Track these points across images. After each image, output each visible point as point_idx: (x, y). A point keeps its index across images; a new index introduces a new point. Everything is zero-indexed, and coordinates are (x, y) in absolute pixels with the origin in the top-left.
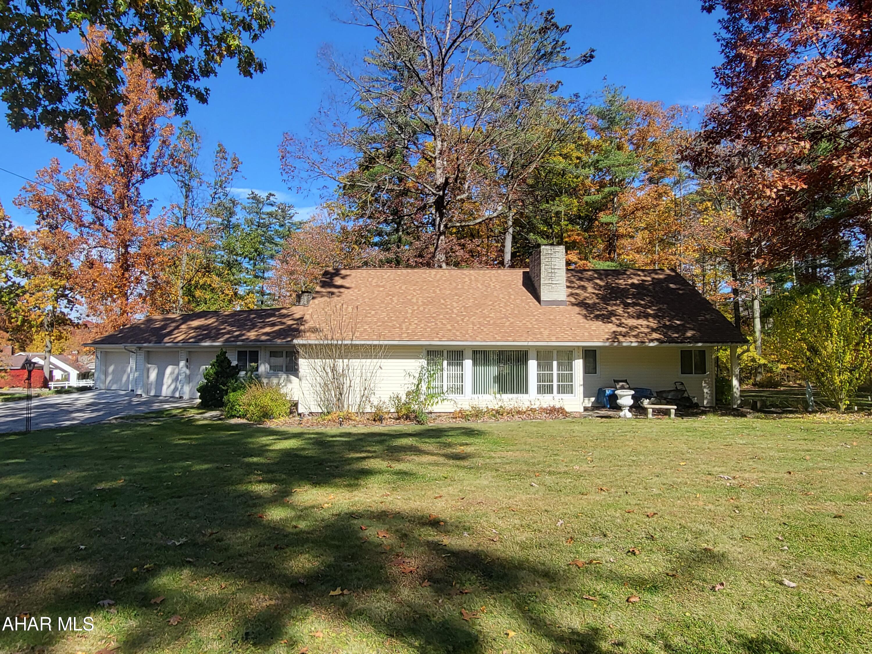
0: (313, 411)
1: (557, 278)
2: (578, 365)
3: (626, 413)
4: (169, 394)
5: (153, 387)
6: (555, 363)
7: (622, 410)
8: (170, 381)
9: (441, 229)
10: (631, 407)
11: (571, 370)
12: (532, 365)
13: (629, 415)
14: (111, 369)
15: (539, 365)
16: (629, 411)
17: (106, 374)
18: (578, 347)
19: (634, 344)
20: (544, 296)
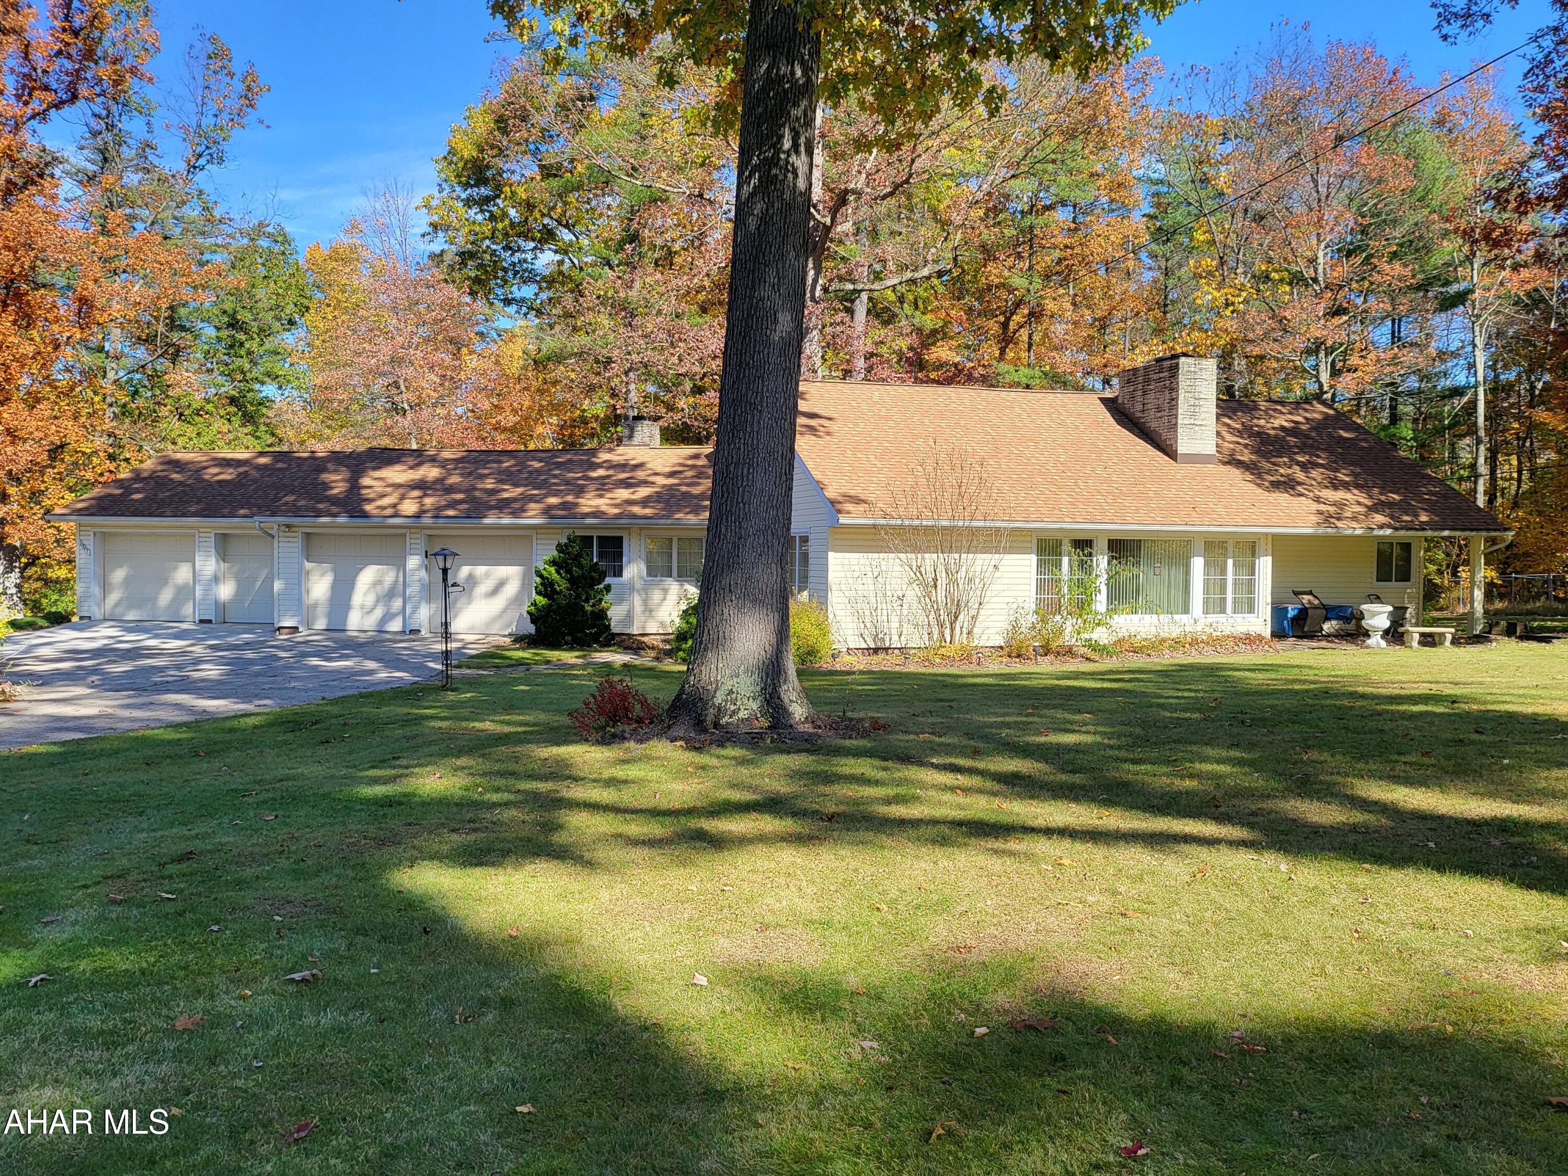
0: (852, 645)
1: (1203, 415)
2: (1265, 565)
3: (1376, 640)
4: (370, 622)
5: (322, 611)
6: (1230, 562)
7: (1369, 636)
8: (370, 599)
9: (817, 295)
10: (1386, 633)
11: (1253, 574)
12: (1198, 564)
13: (1383, 643)
14: (119, 575)
15: (1207, 564)
16: (1383, 637)
17: (105, 587)
18: (1267, 534)
19: (1359, 532)
20: (1184, 446)
